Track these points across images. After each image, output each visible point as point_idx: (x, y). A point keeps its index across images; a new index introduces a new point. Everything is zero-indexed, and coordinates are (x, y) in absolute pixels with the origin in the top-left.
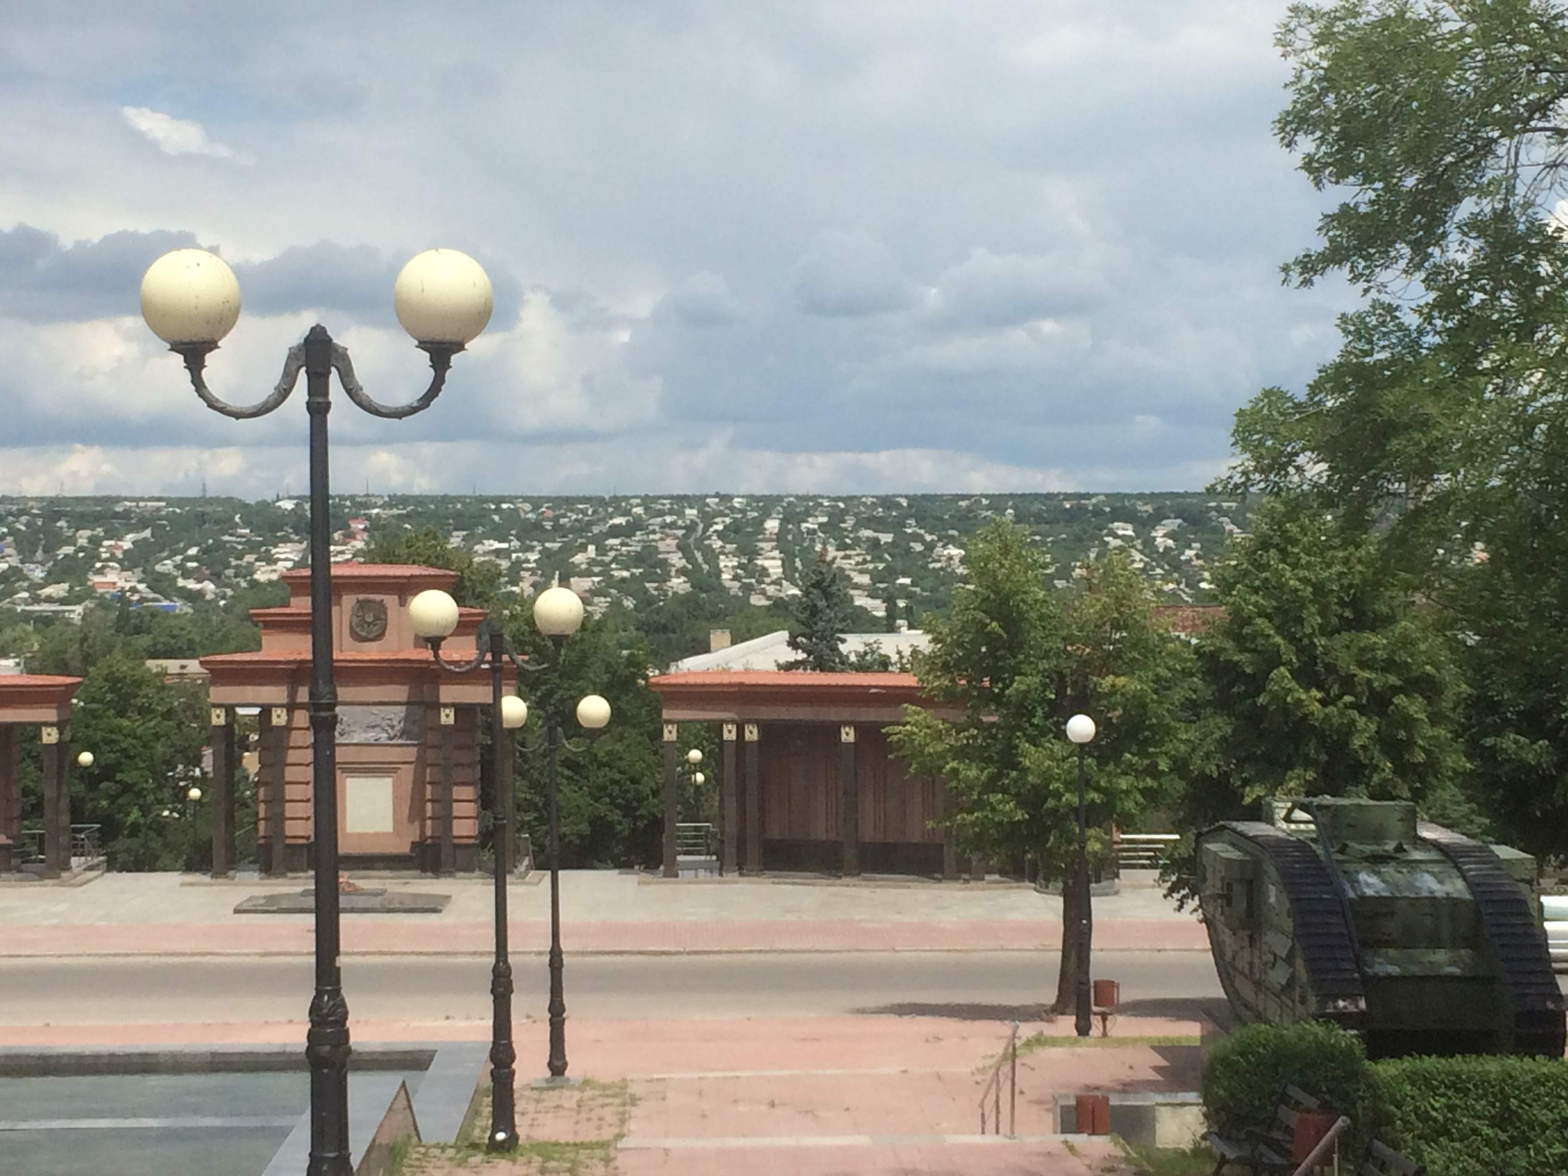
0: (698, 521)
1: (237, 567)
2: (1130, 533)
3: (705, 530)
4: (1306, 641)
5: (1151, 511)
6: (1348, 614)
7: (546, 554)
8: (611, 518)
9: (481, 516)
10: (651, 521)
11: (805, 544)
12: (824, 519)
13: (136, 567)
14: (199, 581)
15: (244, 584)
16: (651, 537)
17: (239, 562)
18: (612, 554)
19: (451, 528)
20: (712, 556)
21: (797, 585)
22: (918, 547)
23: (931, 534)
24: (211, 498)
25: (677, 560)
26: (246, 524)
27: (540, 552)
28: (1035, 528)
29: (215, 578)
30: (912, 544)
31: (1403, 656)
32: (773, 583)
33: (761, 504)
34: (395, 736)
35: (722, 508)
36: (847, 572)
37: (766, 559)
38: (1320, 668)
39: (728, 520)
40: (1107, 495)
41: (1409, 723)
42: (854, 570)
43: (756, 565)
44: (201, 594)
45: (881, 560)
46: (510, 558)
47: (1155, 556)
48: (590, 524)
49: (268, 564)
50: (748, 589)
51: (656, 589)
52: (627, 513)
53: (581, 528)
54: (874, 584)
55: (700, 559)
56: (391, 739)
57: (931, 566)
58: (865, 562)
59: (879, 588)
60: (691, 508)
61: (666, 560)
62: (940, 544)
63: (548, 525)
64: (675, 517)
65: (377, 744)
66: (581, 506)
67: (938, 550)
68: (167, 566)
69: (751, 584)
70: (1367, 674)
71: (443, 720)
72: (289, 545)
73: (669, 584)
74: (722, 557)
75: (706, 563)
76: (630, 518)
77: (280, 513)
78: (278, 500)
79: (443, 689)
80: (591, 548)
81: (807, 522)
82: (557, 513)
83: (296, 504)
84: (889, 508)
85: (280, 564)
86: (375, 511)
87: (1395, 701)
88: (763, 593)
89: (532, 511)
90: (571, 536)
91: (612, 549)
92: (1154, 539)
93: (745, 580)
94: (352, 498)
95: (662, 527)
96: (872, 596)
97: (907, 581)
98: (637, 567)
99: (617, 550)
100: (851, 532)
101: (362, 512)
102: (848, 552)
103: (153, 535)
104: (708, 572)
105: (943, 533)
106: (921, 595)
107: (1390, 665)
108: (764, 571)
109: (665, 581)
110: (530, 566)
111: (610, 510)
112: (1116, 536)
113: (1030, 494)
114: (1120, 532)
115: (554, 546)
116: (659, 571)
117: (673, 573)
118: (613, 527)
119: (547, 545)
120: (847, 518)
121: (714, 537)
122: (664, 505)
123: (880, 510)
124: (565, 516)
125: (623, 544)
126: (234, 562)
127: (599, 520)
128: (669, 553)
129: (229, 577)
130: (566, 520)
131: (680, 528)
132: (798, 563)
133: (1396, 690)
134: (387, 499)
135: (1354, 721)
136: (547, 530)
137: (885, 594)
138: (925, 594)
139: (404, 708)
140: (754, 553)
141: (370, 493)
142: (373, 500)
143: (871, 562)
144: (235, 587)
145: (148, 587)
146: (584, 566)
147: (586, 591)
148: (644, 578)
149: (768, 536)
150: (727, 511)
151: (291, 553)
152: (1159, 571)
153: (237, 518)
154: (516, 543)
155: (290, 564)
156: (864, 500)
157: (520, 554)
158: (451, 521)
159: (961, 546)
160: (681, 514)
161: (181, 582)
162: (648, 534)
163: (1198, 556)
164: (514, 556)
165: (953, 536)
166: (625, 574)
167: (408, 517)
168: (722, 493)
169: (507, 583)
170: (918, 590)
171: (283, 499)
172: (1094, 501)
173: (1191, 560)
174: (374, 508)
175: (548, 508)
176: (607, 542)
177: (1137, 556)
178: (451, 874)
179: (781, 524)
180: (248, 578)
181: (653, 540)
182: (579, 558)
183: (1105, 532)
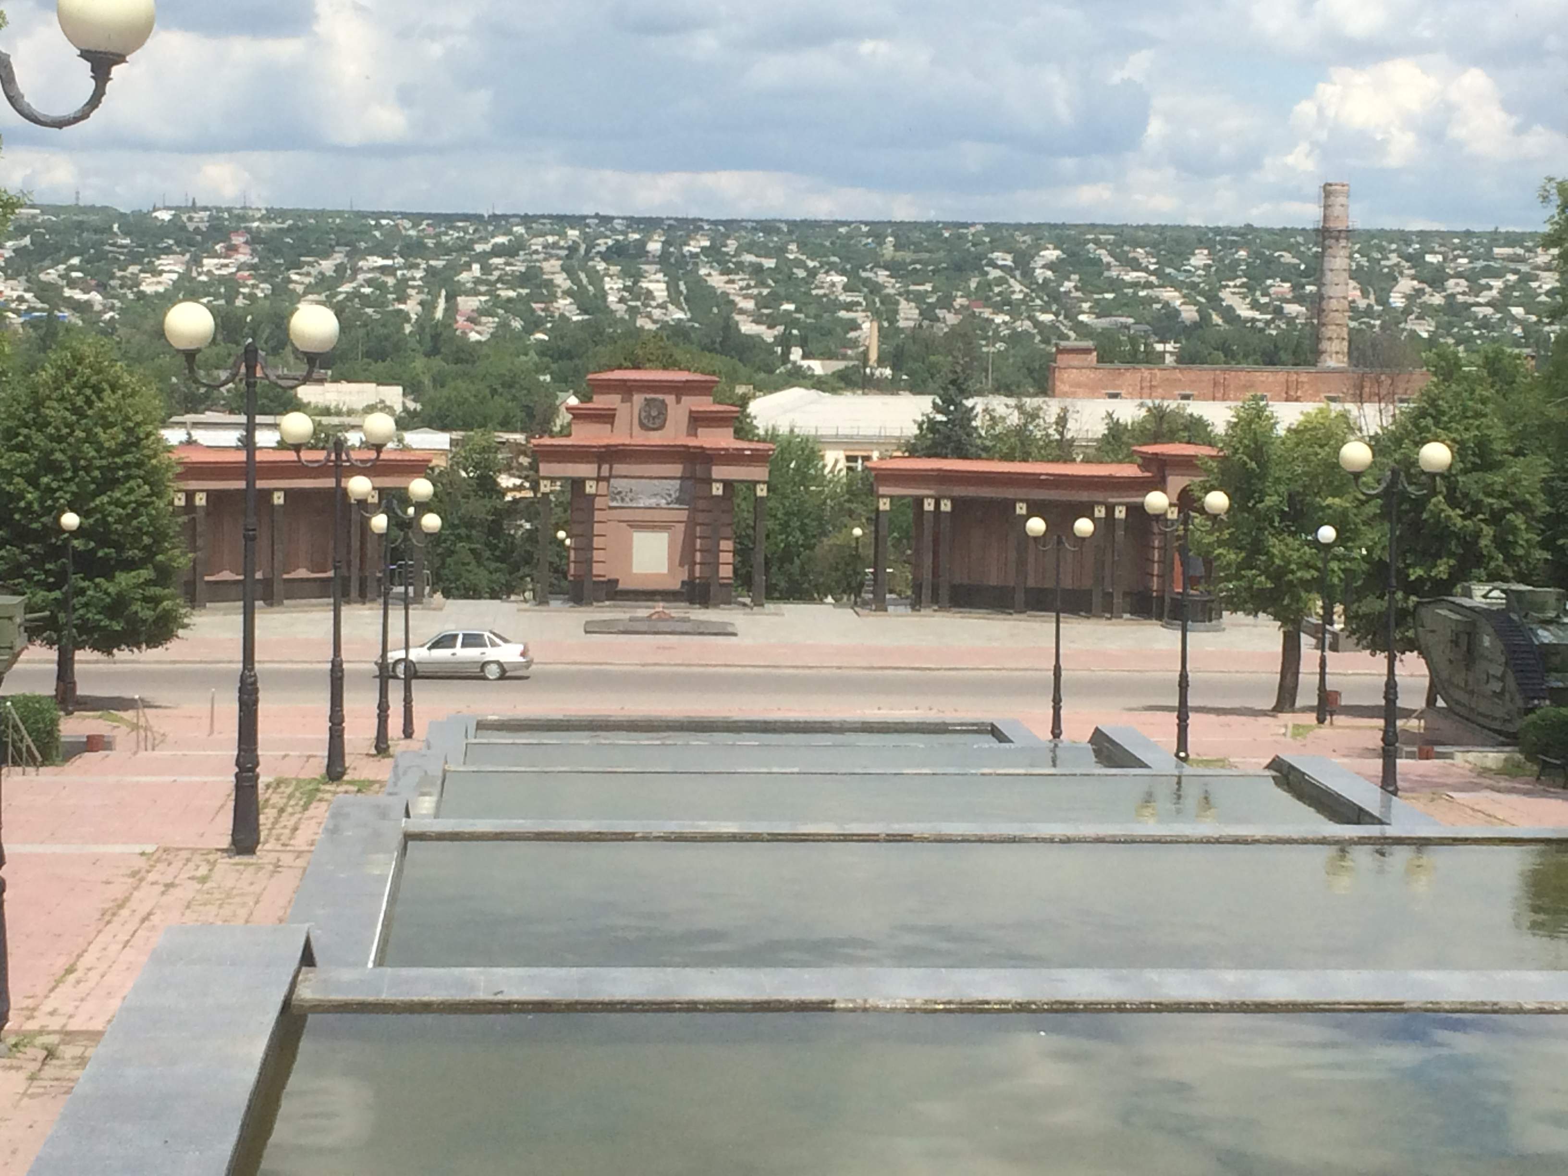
0: (580, 241)
1: (122, 278)
2: (1009, 263)
3: (588, 251)
4: (1453, 479)
5: (1029, 242)
6: (1478, 461)
7: (431, 271)
8: (493, 237)
9: (361, 232)
10: (532, 241)
11: (689, 268)
12: (707, 243)
13: (20, 275)
14: (86, 291)
15: (131, 296)
16: (535, 257)
17: (122, 273)
18: (496, 274)
19: (333, 243)
20: (596, 278)
21: (683, 309)
22: (801, 273)
23: (812, 260)
24: (85, 207)
25: (562, 281)
26: (126, 234)
27: (425, 270)
28: (915, 257)
29: (101, 289)
30: (795, 270)
31: (1511, 489)
32: (659, 306)
33: (642, 226)
34: (672, 502)
35: (602, 229)
36: (731, 297)
37: (650, 281)
38: (1458, 495)
39: (610, 242)
40: (985, 225)
41: (1514, 530)
42: (739, 295)
43: (641, 287)
44: (89, 304)
45: (764, 284)
46: (395, 275)
47: (1034, 287)
48: (472, 242)
49: (153, 276)
50: (633, 312)
51: (543, 310)
52: (508, 233)
53: (465, 247)
54: (759, 309)
55: (585, 281)
56: (668, 504)
57: (814, 292)
58: (748, 287)
59: (763, 314)
60: (572, 228)
61: (551, 280)
62: (823, 271)
63: (430, 243)
64: (556, 238)
65: (658, 507)
66: (460, 224)
67: (821, 276)
68: (51, 275)
69: (636, 307)
70: (1490, 500)
71: (715, 492)
72: (171, 256)
73: (555, 305)
74: (607, 279)
75: (590, 284)
76: (511, 237)
77: (159, 224)
78: (155, 209)
79: (714, 468)
80: (476, 267)
81: (689, 245)
82: (437, 230)
83: (174, 215)
84: (769, 234)
85: (165, 275)
86: (256, 224)
87: (1508, 517)
88: (649, 316)
89: (413, 227)
90: (454, 254)
91: (497, 269)
92: (1034, 269)
93: (630, 303)
94: (229, 210)
95: (544, 247)
96: (757, 322)
97: (791, 307)
98: (523, 287)
99: (503, 269)
100: (733, 256)
101: (243, 225)
102: (732, 277)
103: (32, 243)
104: (594, 295)
105: (825, 259)
106: (805, 322)
107: (1503, 495)
108: (649, 294)
109: (552, 302)
110: (416, 283)
111: (490, 228)
112: (996, 266)
113: (909, 223)
114: (1000, 263)
115: (438, 264)
116: (545, 291)
117: (559, 294)
118: (495, 245)
119: (432, 262)
120: (729, 242)
121: (598, 259)
122: (544, 224)
123: (761, 234)
124: (446, 234)
125: (507, 264)
126: (119, 274)
127: (481, 238)
128: (553, 273)
129: (113, 288)
130: (448, 238)
131: (562, 248)
132: (682, 287)
133: (1507, 510)
134: (264, 212)
135: (1481, 529)
136: (429, 248)
137: (769, 321)
138: (809, 321)
139: (679, 482)
140: (638, 276)
141: (248, 205)
142: (250, 213)
143: (755, 286)
144: (122, 298)
145: (35, 296)
146: (469, 285)
147: (473, 311)
148: (530, 298)
149: (650, 259)
150: (608, 233)
151: (174, 264)
152: (1038, 302)
153: (116, 227)
154: (400, 261)
155: (175, 276)
156: (744, 224)
157: (405, 272)
158: (332, 236)
159: (843, 272)
160: (563, 235)
161: (67, 292)
162: (531, 254)
163: (1076, 288)
164: (399, 273)
165: (834, 263)
166: (512, 294)
167: (289, 230)
168: (601, 213)
169: (394, 300)
170: (802, 316)
171: (159, 209)
172: (973, 230)
173: (1070, 292)
174: (254, 221)
175: (428, 225)
176: (491, 261)
177: (1017, 287)
178: (716, 606)
179: (663, 247)
180: (135, 290)
181: (537, 261)
182: (464, 276)
183: (984, 262)
